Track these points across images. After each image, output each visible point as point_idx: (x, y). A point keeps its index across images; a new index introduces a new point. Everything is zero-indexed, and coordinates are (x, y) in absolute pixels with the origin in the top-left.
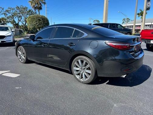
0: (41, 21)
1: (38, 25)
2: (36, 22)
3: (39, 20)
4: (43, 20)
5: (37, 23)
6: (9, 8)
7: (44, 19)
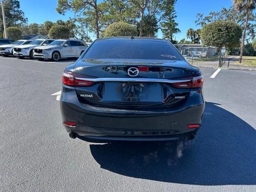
0: (222, 31)
1: (216, 39)
2: (213, 34)
3: (220, 30)
4: (227, 29)
5: (213, 37)
6: (210, 14)
7: (230, 28)
